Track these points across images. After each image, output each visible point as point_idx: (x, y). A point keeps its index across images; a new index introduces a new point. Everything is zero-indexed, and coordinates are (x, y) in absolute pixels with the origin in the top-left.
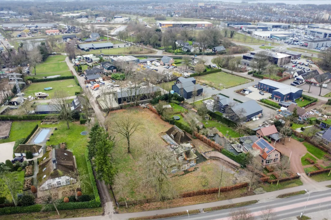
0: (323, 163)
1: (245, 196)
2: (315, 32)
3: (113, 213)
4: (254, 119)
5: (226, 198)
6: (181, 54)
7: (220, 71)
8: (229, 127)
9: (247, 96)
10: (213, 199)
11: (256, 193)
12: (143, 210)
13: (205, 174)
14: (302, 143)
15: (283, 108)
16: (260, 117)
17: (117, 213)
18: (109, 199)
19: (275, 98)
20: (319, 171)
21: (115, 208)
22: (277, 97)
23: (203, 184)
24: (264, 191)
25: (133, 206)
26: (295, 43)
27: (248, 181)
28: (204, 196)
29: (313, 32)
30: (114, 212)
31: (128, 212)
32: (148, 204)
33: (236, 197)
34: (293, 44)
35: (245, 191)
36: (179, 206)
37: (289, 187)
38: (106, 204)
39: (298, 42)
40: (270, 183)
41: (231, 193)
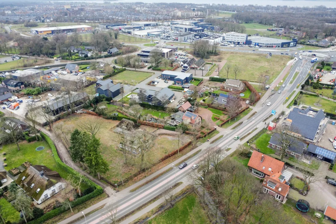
0: (224, 117)
1: (193, 150)
2: (178, 28)
3: (115, 193)
4: (172, 101)
5: (183, 155)
6: (80, 59)
7: (125, 70)
8: (158, 111)
9: (157, 86)
10: (175, 158)
11: (198, 145)
12: (136, 182)
13: (162, 146)
14: (207, 109)
15: (186, 90)
16: (174, 99)
17: (118, 191)
18: (105, 186)
19: (177, 83)
20: (224, 122)
21: (114, 189)
22: (178, 82)
23: (165, 152)
24: (202, 143)
25: (126, 182)
26: (168, 38)
27: (189, 140)
28: (169, 158)
29: (176, 28)
30: (116, 191)
31: (126, 188)
32: (136, 177)
33: (189, 152)
34: (167, 39)
35: (191, 147)
36: (158, 170)
37: (213, 136)
38: (105, 189)
39: (170, 38)
40: (202, 137)
41: (185, 151)
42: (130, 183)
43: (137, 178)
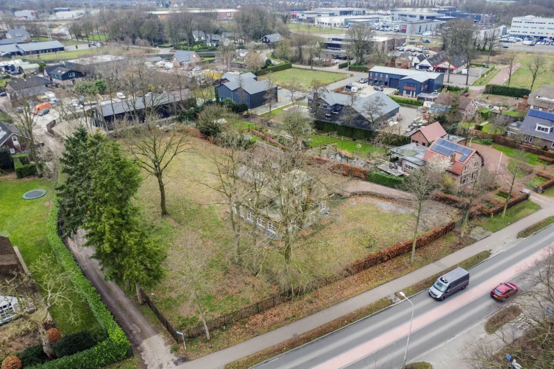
1: (460, 248)
2: (406, 16)
3: (172, 363)
4: (391, 123)
7: (290, 67)
8: (354, 140)
11: (476, 238)
14: (491, 146)
16: (398, 120)
17: (185, 360)
19: (405, 92)
21: (175, 350)
22: (409, 88)
23: (366, 243)
24: (489, 233)
25: (222, 330)
26: (386, 29)
29: (403, 15)
30: (176, 359)
31: (214, 350)
33: (446, 255)
34: (383, 30)
35: (454, 239)
37: (523, 217)
38: (144, 344)
39: (389, 28)
40: (489, 215)
41: (431, 249)
42: (234, 334)
43: (264, 320)
